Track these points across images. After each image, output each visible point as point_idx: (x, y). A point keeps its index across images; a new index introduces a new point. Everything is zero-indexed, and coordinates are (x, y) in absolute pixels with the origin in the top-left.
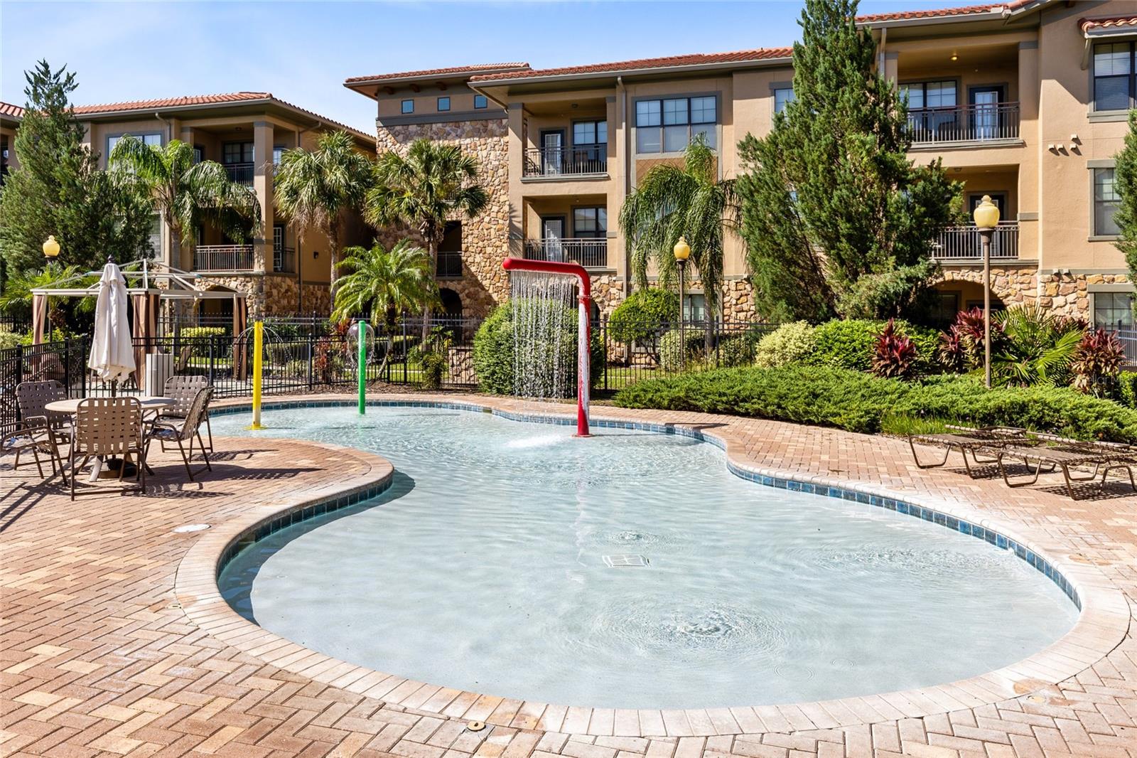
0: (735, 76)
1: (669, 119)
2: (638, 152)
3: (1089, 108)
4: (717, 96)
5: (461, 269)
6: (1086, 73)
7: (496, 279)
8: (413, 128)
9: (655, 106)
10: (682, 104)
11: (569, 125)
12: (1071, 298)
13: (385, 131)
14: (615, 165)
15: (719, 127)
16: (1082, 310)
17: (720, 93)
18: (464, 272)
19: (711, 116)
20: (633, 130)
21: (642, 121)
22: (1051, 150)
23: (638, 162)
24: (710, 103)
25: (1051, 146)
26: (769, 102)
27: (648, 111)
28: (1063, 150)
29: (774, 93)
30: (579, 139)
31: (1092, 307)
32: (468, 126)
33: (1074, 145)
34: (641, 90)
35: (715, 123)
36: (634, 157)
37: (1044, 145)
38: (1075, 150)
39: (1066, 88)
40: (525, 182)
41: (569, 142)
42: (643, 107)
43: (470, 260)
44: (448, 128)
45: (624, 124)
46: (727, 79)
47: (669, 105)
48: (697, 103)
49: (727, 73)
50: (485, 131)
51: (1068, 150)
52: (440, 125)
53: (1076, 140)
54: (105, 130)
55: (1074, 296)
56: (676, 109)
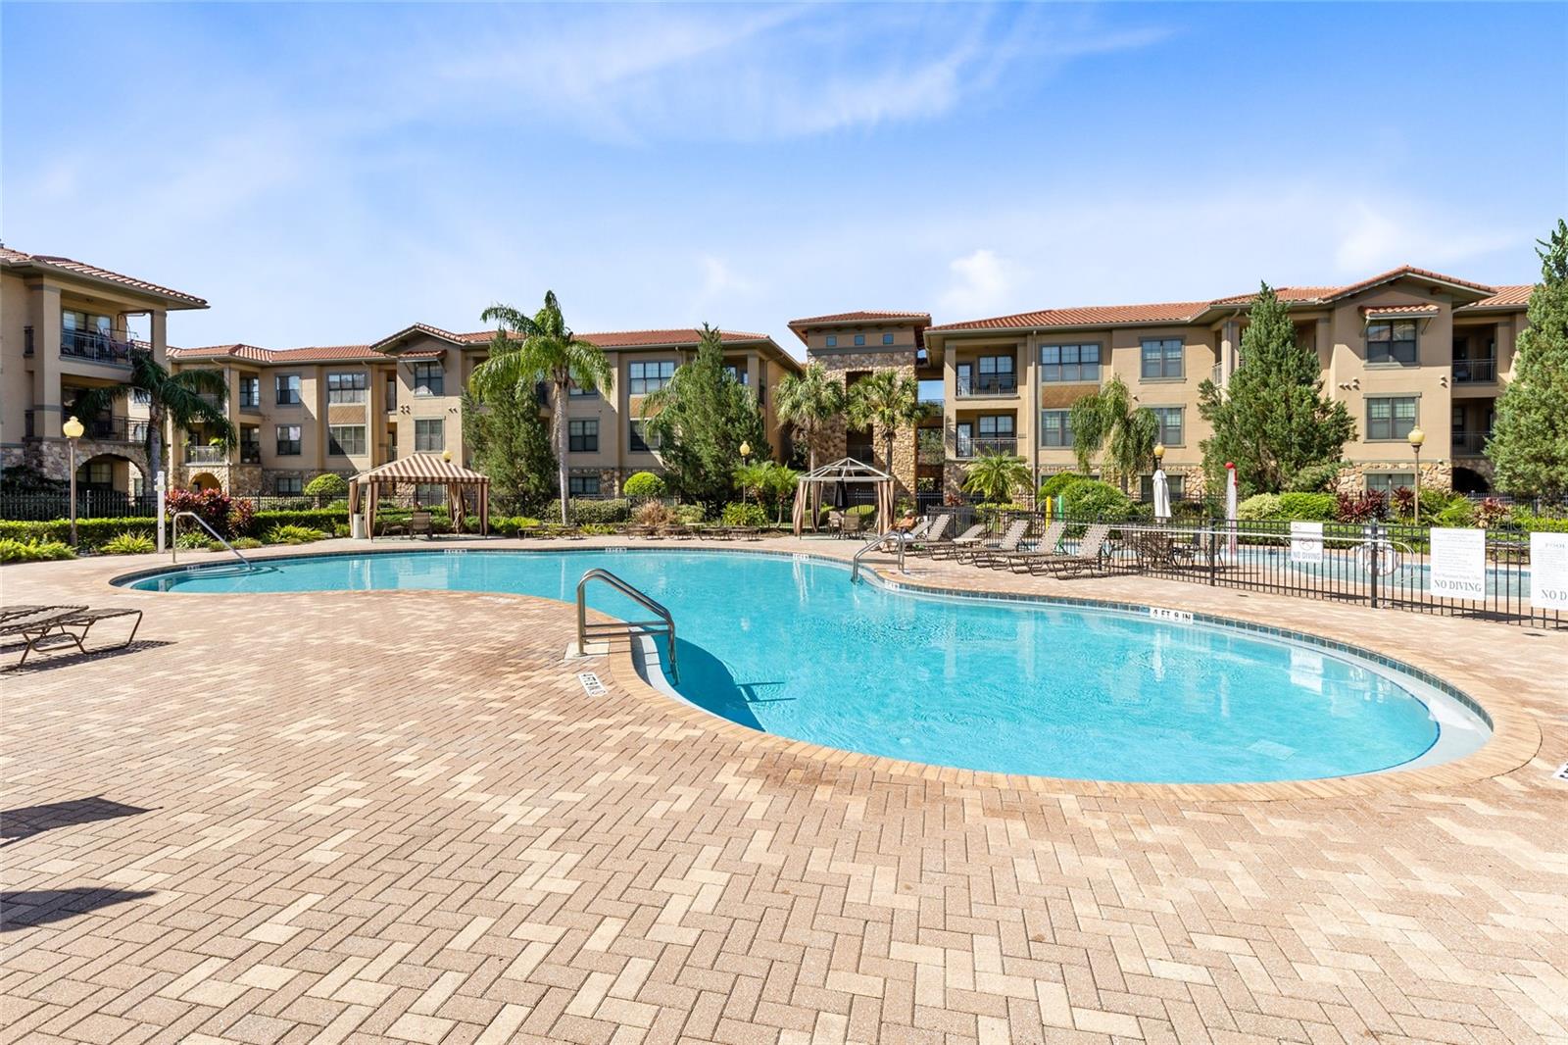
0: (1115, 333)
1: (1065, 359)
2: (1043, 381)
3: (1364, 362)
4: (1099, 345)
5: (873, 458)
6: (1362, 339)
7: (900, 464)
8: (836, 357)
9: (1056, 350)
10: (1075, 350)
11: (975, 358)
12: (1352, 477)
13: (814, 358)
14: (1026, 391)
15: (1100, 366)
16: (1358, 485)
17: (1101, 342)
18: (876, 459)
19: (1095, 358)
20: (1040, 367)
21: (1046, 360)
22: (1342, 387)
23: (1043, 387)
24: (1095, 349)
25: (1341, 384)
26: (1138, 350)
27: (1050, 354)
28: (1348, 387)
29: (1141, 345)
30: (983, 370)
31: (1365, 483)
32: (878, 356)
33: (1355, 384)
34: (1046, 339)
35: (1099, 363)
36: (1040, 384)
37: (1337, 382)
38: (1355, 387)
39: (1351, 349)
40: (957, 400)
41: (976, 370)
42: (1046, 351)
43: (880, 451)
44: (863, 358)
45: (1034, 363)
46: (1107, 333)
47: (1065, 350)
48: (1085, 349)
49: (1109, 330)
50: (892, 360)
51: (1351, 387)
52: (857, 355)
53: (1356, 381)
54: (627, 357)
55: (1354, 476)
56: (1070, 353)
